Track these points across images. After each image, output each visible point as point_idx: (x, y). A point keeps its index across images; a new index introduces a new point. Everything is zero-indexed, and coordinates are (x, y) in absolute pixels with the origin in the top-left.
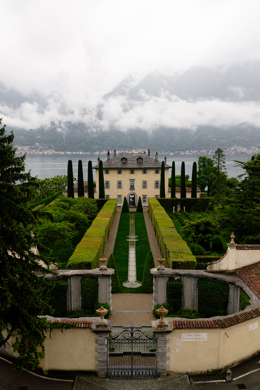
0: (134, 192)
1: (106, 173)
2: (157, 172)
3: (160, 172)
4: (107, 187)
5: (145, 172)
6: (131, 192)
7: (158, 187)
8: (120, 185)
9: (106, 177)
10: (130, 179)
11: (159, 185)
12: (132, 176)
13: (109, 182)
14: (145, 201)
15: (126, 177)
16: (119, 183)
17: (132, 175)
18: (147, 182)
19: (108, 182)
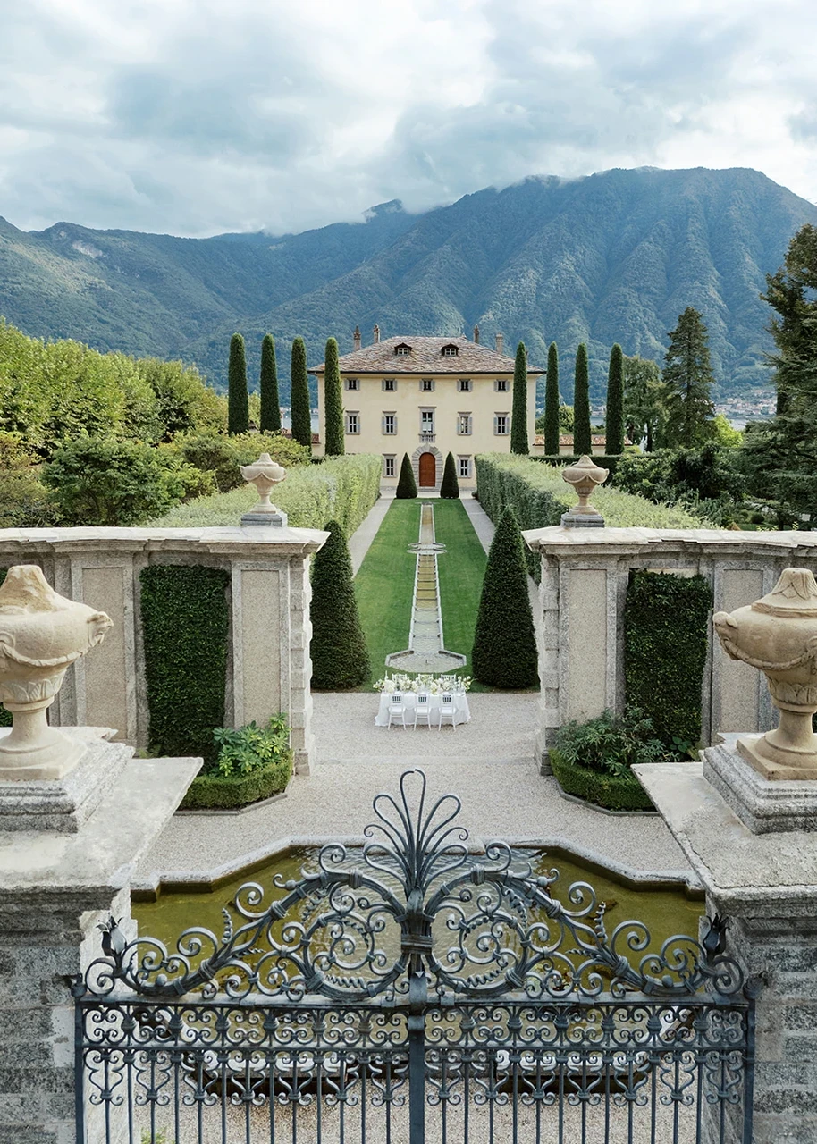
0: (432, 445)
1: (350, 388)
2: (502, 386)
3: (511, 386)
4: (354, 429)
5: (467, 386)
6: (423, 444)
7: (503, 432)
8: (390, 422)
9: (348, 400)
10: (421, 408)
11: (509, 425)
12: (428, 399)
13: (359, 415)
14: (465, 473)
15: (408, 399)
16: (388, 418)
17: (427, 393)
18: (471, 416)
19: (354, 415)
